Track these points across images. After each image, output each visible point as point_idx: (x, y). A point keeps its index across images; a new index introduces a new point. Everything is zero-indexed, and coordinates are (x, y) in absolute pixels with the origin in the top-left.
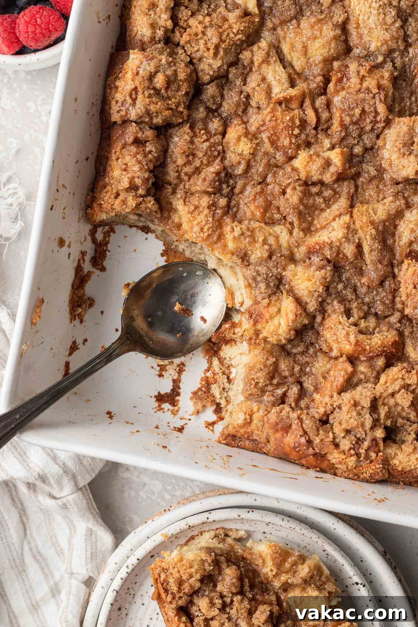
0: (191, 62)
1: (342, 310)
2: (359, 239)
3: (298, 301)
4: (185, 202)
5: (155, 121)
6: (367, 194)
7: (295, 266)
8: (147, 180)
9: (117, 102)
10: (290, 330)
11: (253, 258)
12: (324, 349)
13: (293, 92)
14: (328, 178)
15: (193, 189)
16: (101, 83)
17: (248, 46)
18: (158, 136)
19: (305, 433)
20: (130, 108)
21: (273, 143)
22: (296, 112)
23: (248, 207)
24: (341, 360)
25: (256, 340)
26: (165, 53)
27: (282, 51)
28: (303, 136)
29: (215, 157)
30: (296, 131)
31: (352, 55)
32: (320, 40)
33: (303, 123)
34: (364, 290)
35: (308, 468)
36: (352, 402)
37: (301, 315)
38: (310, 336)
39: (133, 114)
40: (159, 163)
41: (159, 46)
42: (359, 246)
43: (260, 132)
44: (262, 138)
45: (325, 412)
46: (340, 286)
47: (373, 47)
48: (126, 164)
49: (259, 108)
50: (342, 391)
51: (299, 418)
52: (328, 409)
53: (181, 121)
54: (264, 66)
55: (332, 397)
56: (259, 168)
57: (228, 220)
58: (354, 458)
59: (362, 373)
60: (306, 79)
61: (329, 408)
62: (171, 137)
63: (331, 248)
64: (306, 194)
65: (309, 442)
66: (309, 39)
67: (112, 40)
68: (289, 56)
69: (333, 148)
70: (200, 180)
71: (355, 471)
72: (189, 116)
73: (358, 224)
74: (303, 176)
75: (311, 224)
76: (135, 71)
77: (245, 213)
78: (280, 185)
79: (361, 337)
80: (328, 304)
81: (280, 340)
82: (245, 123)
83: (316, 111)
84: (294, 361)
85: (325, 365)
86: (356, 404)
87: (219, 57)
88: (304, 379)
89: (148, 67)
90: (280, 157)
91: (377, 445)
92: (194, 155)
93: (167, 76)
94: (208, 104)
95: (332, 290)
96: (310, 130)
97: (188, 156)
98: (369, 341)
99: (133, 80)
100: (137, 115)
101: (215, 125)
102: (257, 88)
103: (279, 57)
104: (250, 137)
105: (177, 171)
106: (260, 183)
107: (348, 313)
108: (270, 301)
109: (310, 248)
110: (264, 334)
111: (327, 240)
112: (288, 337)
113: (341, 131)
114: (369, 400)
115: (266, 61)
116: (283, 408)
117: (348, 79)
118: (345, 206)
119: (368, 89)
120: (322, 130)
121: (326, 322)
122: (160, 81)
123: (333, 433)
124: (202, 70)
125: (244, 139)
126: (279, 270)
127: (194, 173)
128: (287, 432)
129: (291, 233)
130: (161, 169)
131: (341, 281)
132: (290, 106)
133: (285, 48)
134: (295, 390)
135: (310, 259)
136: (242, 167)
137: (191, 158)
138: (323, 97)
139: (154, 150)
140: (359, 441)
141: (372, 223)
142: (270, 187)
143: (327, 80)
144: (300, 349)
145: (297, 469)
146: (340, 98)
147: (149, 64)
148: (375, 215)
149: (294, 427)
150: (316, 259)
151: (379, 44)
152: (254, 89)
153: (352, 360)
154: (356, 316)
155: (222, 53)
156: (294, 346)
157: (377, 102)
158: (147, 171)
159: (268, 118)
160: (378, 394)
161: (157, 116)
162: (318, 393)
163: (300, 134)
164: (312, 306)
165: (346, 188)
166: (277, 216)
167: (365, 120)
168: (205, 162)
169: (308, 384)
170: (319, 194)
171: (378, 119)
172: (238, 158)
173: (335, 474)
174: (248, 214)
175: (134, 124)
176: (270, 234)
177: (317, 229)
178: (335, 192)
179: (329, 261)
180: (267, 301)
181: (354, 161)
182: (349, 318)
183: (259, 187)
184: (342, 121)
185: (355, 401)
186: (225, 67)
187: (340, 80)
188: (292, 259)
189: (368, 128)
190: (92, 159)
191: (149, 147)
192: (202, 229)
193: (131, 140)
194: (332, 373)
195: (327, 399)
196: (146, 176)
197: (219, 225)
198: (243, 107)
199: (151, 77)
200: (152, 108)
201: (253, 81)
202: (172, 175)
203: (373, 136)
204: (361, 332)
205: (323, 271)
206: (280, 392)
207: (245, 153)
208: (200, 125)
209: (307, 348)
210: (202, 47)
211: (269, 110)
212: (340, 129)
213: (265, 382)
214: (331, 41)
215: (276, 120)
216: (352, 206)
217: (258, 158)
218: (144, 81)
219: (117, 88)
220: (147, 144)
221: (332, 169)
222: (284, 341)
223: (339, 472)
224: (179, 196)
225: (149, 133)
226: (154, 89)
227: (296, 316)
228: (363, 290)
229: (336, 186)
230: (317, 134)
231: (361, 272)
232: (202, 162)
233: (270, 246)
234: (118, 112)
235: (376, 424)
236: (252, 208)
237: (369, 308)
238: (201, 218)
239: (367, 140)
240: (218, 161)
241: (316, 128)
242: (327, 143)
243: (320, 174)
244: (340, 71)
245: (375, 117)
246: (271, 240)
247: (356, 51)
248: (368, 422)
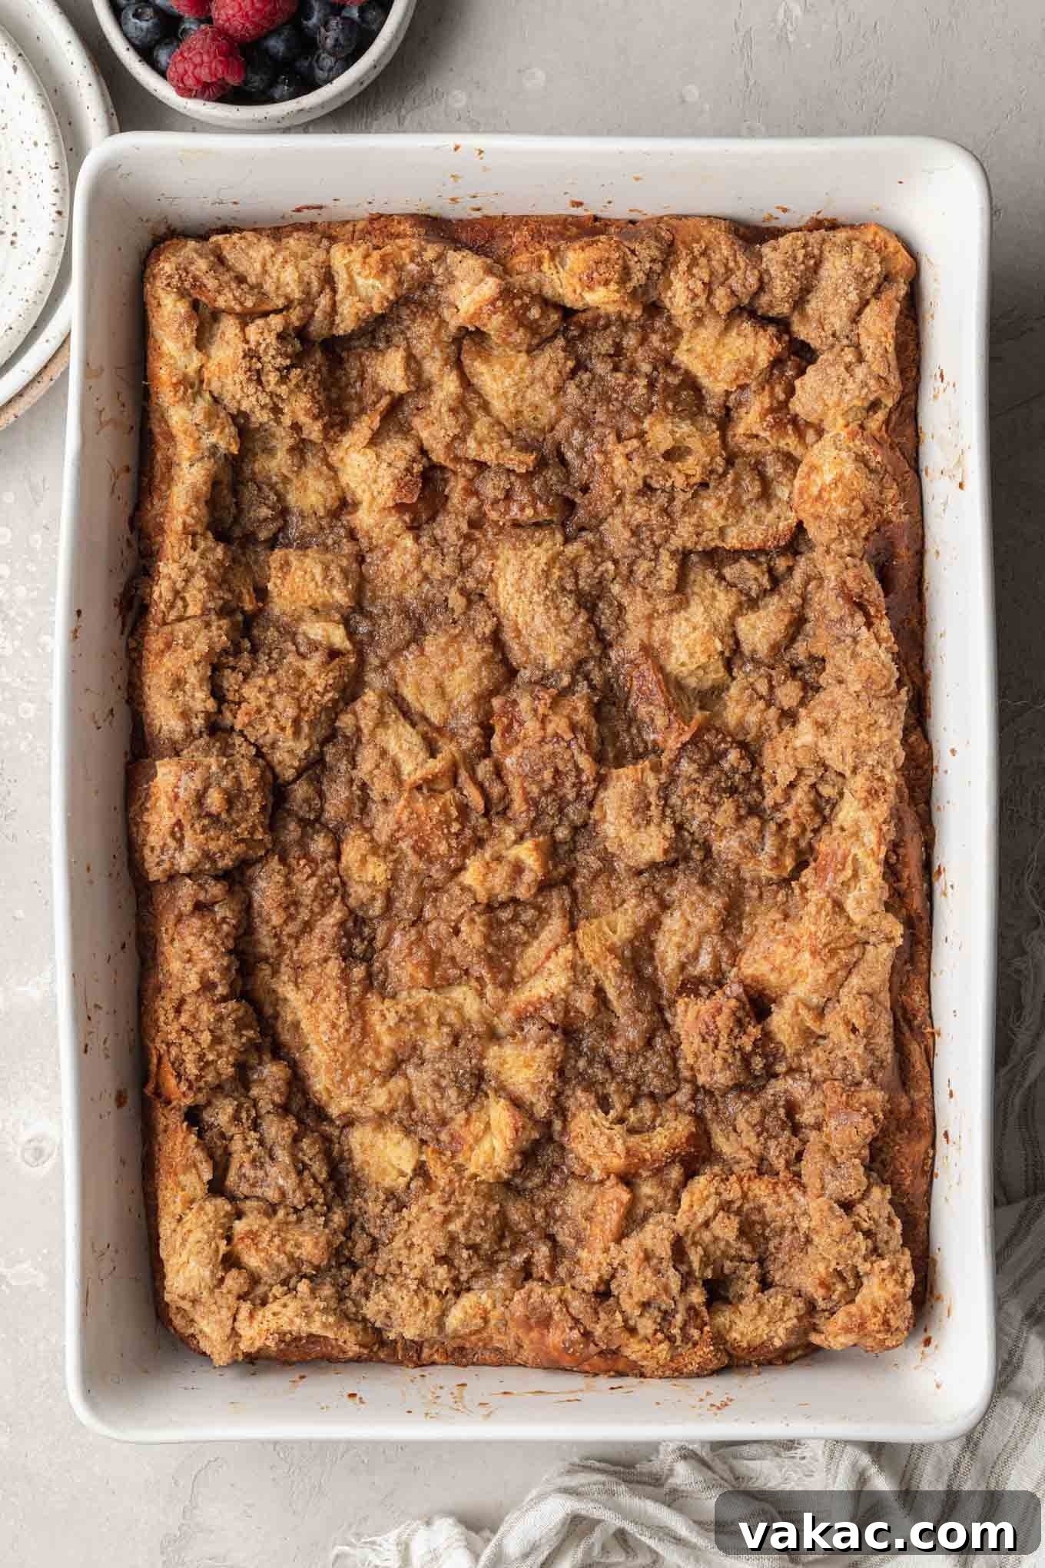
0: (260, 754)
1: (593, 1101)
2: (597, 981)
3: (517, 1103)
4: (296, 984)
5: (220, 864)
6: (593, 901)
7: (500, 1045)
8: (228, 968)
9: (152, 849)
10: (512, 1156)
11: (428, 1051)
12: (577, 1173)
13: (436, 765)
14: (522, 892)
15: (306, 959)
16: (120, 818)
17: (347, 704)
18: (230, 891)
19: (576, 1321)
20: (177, 855)
21: (420, 853)
22: (448, 795)
23: (402, 968)
24: (608, 1183)
25: (461, 1180)
26: (215, 751)
27: (403, 699)
28: (468, 832)
29: (332, 898)
30: (455, 827)
31: (519, 680)
32: (461, 669)
33: (464, 809)
34: (622, 1060)
35: (596, 1375)
36: (641, 1255)
37: (524, 1127)
38: (550, 1154)
39: (183, 863)
40: (241, 931)
41: (201, 742)
42: (599, 992)
43: (398, 840)
44: (401, 849)
45: (600, 1278)
46: (582, 1064)
47: (550, 663)
48: (189, 951)
49: (385, 801)
50: (621, 1236)
51: (560, 1300)
52: (603, 1272)
53: (262, 853)
54: (379, 731)
55: (606, 1250)
56: (407, 898)
57: (373, 998)
58: (665, 1346)
59: (650, 1197)
60: (453, 736)
61: (606, 1270)
62: (252, 881)
63: (553, 1006)
64: (494, 925)
65: (587, 1335)
66: (443, 670)
67: (123, 743)
68: (417, 705)
69: (521, 838)
70: (316, 941)
71: (673, 1365)
72: (275, 842)
73: (589, 957)
74: (482, 897)
75: (511, 971)
76: (171, 794)
77: (400, 981)
78: (446, 920)
79: (634, 1140)
80: (568, 1097)
81: (499, 1176)
82: (368, 830)
83: (480, 786)
84: (532, 1202)
85: (586, 1197)
86: (648, 1257)
87: (303, 736)
88: (555, 1229)
89: (190, 784)
90: (437, 873)
91: (697, 1314)
92: (296, 904)
93: (226, 791)
94: (301, 813)
95: (568, 1074)
96: (477, 819)
97: (287, 908)
98: (648, 1145)
99: (171, 810)
100: (190, 863)
101: (320, 845)
102: (376, 772)
103: (400, 709)
104: (381, 852)
105: (276, 936)
106: (413, 924)
107: (604, 1103)
108: (470, 1115)
109: (519, 1013)
110: (472, 1169)
111: (543, 994)
112: (511, 1166)
113: (528, 810)
114: (667, 1244)
115: (381, 722)
116: (531, 1291)
117: (521, 724)
118: (560, 930)
119: (556, 735)
120: (498, 813)
121: (572, 1126)
122: (215, 800)
123: (622, 1312)
124: (280, 763)
125: (372, 859)
126: (474, 1061)
127: (303, 932)
128: (547, 1327)
129: (481, 995)
130: (247, 938)
131: (580, 1054)
132: (436, 787)
133: (408, 692)
134: (544, 1251)
135: (522, 1029)
136: (379, 904)
137: (292, 910)
138: (487, 761)
139: (228, 914)
140: (667, 1316)
141: (611, 950)
142: (432, 927)
143: (487, 731)
144: (537, 1180)
145: (577, 1382)
146: (514, 760)
147: (191, 778)
148: (615, 932)
149: (556, 1317)
150: (532, 1029)
151: (559, 657)
152: (371, 772)
153: (627, 1179)
154: (618, 1106)
155: (306, 729)
156: (527, 1178)
157: (576, 752)
158: (223, 955)
159: (404, 818)
160: (681, 1230)
161: (223, 856)
162: (583, 1248)
163: (462, 830)
164: (542, 1109)
165: (557, 900)
166: (453, 972)
167: (563, 784)
168: (317, 910)
169: (564, 1237)
170: (514, 919)
171: (584, 778)
172: (369, 891)
173: (642, 1375)
174: (405, 979)
175: (188, 881)
176: (447, 1007)
177: (523, 978)
178: (540, 910)
179: (554, 1027)
180: (463, 1115)
181: (561, 851)
182: (607, 1113)
183: (413, 931)
184: (526, 793)
185: (646, 1251)
186: (317, 748)
187: (508, 729)
188: (493, 1036)
189: (571, 796)
190: (131, 942)
191: (221, 911)
192: (334, 1026)
193: (189, 907)
194: (599, 1209)
195: (599, 1256)
196: (225, 964)
197: (360, 1011)
198: (358, 805)
199: (200, 798)
200: (213, 846)
201: (367, 758)
202: (267, 945)
203: (581, 806)
204: (632, 1131)
205: (547, 1046)
206: (519, 1259)
207: (379, 880)
208: (295, 852)
209: (549, 1175)
210: (272, 728)
211: (402, 802)
212: (525, 807)
213: (491, 1246)
214: (480, 667)
215: (418, 817)
216: (573, 927)
217: (402, 883)
218: (189, 808)
219: (148, 825)
220: (216, 908)
221: (528, 877)
222: (506, 1176)
223: (648, 1372)
224: (285, 978)
225: (216, 889)
226: (209, 815)
227: (517, 1131)
228: (620, 1061)
229: (540, 899)
230: (490, 822)
231: (610, 1033)
232: (312, 911)
233: (450, 1025)
234: (158, 864)
235: (687, 1281)
236: (410, 969)
237: (638, 1087)
238: (328, 1006)
239: (574, 813)
240: (337, 903)
241: (486, 814)
242: (510, 833)
243: (510, 889)
244: (505, 713)
245: (578, 776)
246: (451, 1017)
247: (525, 674)
248: (674, 1281)
